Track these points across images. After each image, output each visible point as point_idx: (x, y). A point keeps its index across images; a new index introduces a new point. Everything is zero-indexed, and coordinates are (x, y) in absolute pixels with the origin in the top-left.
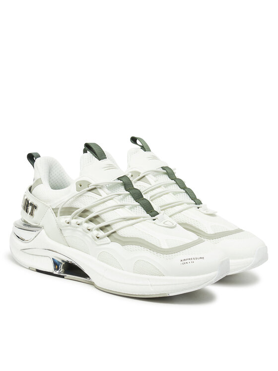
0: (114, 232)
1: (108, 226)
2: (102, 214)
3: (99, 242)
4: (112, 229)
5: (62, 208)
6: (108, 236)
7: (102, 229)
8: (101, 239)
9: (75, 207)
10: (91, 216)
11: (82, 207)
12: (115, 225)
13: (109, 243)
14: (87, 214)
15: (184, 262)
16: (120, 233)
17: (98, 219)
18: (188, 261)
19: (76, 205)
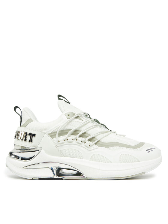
0: (99, 141)
1: (94, 138)
2: (87, 131)
3: (91, 148)
4: (97, 139)
5: (60, 131)
6: (95, 144)
7: (90, 140)
8: (91, 146)
9: (68, 129)
10: (80, 133)
11: (74, 129)
12: (98, 136)
13: (97, 148)
14: (77, 132)
15: (148, 151)
16: (103, 141)
17: (86, 135)
18: (150, 150)
19: (68, 127)
